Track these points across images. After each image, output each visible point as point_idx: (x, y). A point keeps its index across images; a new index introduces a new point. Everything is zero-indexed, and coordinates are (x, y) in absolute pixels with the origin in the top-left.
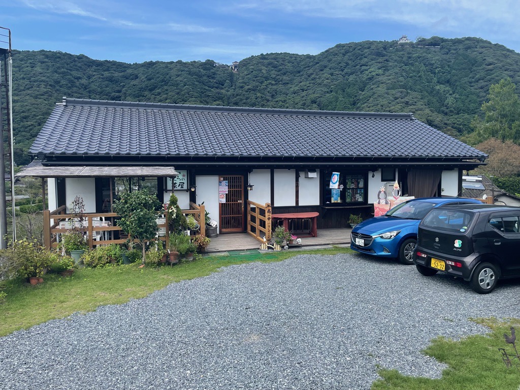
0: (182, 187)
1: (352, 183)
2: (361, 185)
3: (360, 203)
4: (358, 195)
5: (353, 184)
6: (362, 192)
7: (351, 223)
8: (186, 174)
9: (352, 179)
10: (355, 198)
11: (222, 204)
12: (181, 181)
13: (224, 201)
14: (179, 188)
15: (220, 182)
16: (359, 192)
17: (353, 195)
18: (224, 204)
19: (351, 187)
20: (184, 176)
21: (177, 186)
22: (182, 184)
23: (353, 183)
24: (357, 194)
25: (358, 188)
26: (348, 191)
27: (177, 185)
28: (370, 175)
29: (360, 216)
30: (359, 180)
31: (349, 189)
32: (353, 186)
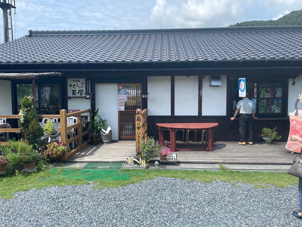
0: (81, 95)
1: (267, 92)
2: (279, 94)
3: (277, 115)
4: (275, 106)
5: (268, 94)
6: (280, 102)
7: (263, 137)
8: (84, 82)
9: (267, 88)
10: (271, 109)
11: (121, 111)
12: (80, 89)
13: (123, 109)
14: (79, 95)
15: (119, 90)
16: (275, 102)
17: (269, 106)
18: (123, 111)
19: (266, 97)
20: (82, 84)
21: (77, 94)
22: (81, 92)
23: (269, 92)
24: (274, 104)
25: (275, 98)
26: (262, 101)
27: (77, 92)
28: (290, 82)
29: (274, 130)
30: (276, 89)
31: (263, 99)
32: (268, 95)
